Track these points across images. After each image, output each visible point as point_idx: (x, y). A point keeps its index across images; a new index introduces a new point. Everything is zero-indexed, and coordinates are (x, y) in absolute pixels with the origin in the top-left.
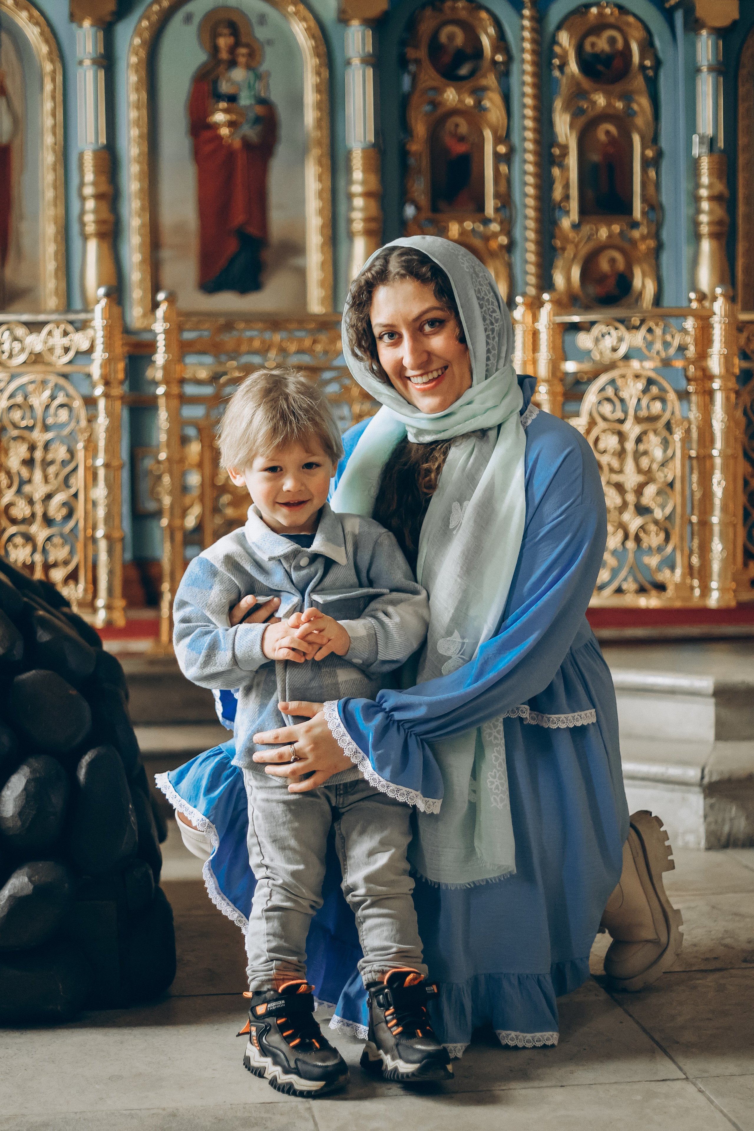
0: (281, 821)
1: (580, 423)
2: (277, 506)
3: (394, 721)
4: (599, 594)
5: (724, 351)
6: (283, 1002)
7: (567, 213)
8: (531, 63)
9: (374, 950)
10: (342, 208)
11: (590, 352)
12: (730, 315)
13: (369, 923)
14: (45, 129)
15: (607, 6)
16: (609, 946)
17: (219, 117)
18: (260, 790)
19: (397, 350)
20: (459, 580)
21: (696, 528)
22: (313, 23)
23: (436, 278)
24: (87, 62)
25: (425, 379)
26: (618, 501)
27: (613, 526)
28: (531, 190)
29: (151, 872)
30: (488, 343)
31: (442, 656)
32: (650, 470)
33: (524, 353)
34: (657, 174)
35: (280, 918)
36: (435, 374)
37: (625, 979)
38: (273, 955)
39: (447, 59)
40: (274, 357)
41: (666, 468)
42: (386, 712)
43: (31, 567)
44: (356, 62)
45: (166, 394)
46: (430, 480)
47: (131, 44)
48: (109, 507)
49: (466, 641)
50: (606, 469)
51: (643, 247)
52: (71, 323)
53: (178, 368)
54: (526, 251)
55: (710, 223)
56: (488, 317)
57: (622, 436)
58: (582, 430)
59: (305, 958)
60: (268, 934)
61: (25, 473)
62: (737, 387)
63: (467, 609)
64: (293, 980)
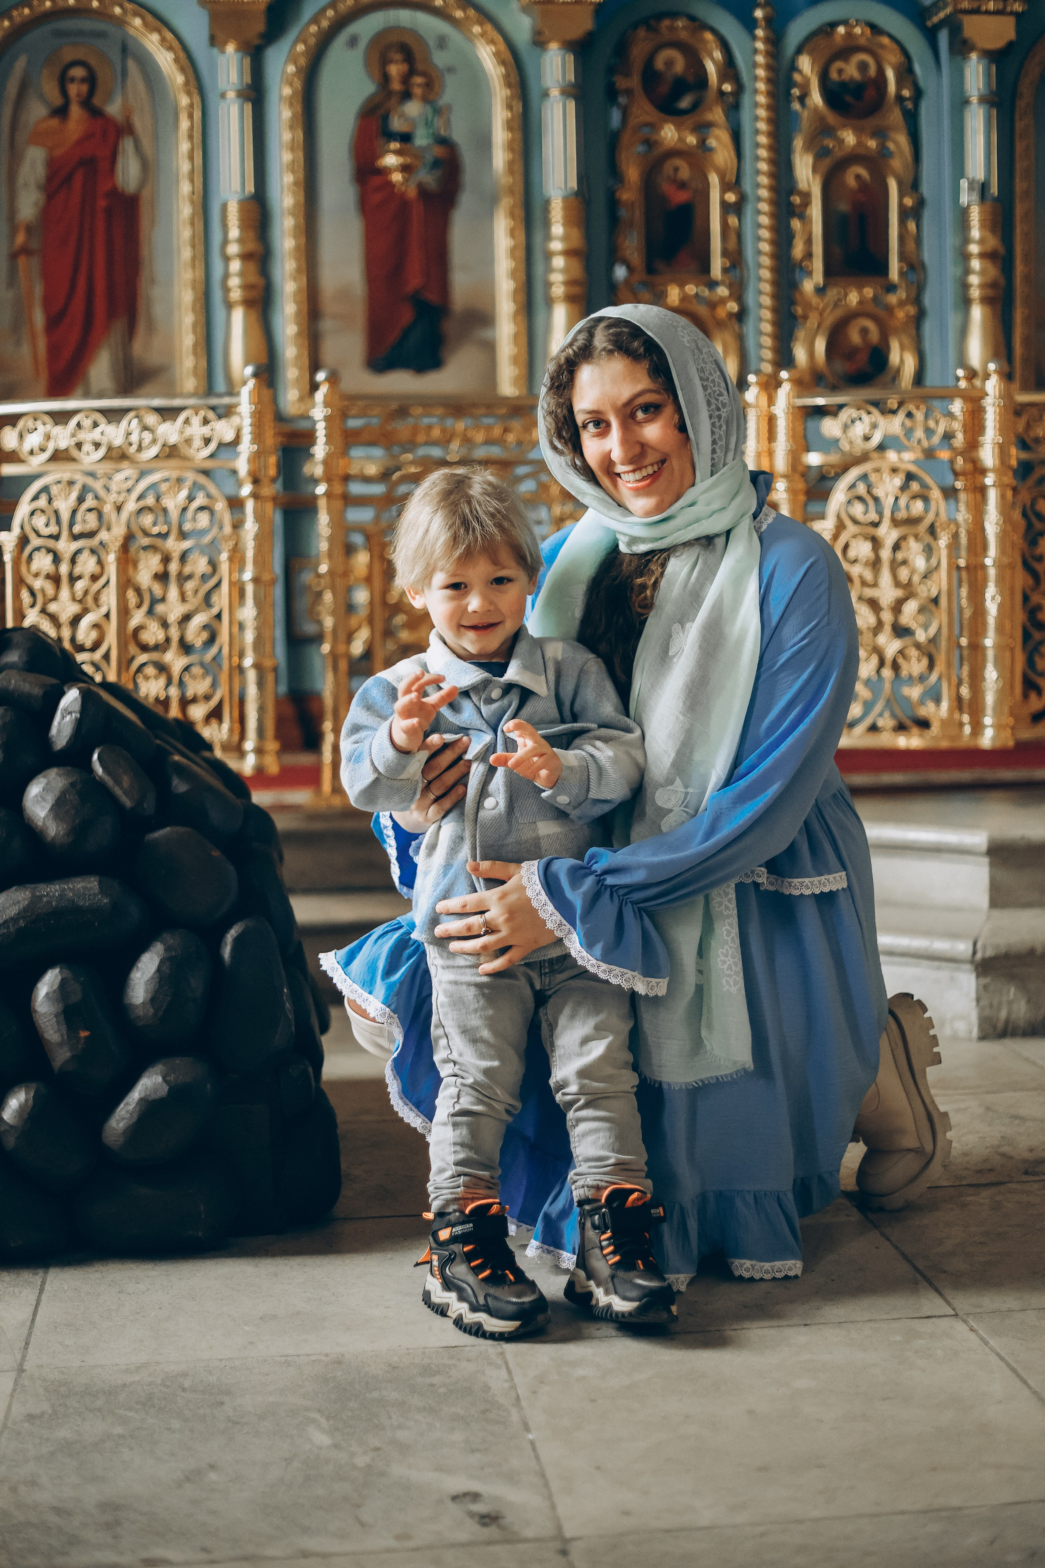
0: (472, 1007)
1: (825, 527)
2: (462, 629)
3: (606, 885)
4: (849, 734)
5: (998, 439)
6: (471, 1225)
7: (810, 274)
8: (765, 93)
9: (588, 1160)
10: (539, 268)
11: (837, 441)
12: (1006, 396)
13: (583, 1127)
14: (181, 177)
15: (857, 25)
16: (862, 1156)
17: (391, 160)
18: (447, 970)
19: (603, 441)
20: (681, 718)
21: (966, 652)
22: (503, 47)
23: (650, 355)
24: (231, 95)
25: (638, 476)
26: (872, 620)
27: (866, 650)
28: (765, 247)
29: (310, 1070)
30: (713, 433)
31: (661, 809)
32: (909, 583)
33: (758, 442)
34: (918, 226)
35: (468, 1125)
36: (650, 470)
37: (883, 1196)
38: (460, 1169)
39: (664, 89)
40: (457, 448)
41: (930, 580)
42: (597, 876)
43: (165, 703)
44: (555, 93)
45: (328, 494)
46: (646, 598)
47: (284, 71)
48: (259, 630)
49: (690, 790)
50: (857, 582)
51: (901, 314)
52: (213, 408)
53: (342, 462)
54: (760, 320)
55: (982, 286)
56: (713, 401)
57: (876, 543)
58: (827, 536)
59: (500, 1172)
60: (455, 1144)
61: (157, 590)
62: (1014, 483)
63: (691, 753)
64: (483, 1199)
